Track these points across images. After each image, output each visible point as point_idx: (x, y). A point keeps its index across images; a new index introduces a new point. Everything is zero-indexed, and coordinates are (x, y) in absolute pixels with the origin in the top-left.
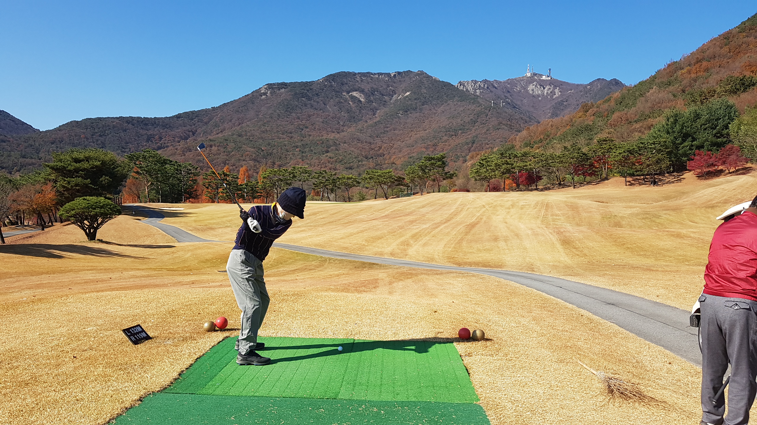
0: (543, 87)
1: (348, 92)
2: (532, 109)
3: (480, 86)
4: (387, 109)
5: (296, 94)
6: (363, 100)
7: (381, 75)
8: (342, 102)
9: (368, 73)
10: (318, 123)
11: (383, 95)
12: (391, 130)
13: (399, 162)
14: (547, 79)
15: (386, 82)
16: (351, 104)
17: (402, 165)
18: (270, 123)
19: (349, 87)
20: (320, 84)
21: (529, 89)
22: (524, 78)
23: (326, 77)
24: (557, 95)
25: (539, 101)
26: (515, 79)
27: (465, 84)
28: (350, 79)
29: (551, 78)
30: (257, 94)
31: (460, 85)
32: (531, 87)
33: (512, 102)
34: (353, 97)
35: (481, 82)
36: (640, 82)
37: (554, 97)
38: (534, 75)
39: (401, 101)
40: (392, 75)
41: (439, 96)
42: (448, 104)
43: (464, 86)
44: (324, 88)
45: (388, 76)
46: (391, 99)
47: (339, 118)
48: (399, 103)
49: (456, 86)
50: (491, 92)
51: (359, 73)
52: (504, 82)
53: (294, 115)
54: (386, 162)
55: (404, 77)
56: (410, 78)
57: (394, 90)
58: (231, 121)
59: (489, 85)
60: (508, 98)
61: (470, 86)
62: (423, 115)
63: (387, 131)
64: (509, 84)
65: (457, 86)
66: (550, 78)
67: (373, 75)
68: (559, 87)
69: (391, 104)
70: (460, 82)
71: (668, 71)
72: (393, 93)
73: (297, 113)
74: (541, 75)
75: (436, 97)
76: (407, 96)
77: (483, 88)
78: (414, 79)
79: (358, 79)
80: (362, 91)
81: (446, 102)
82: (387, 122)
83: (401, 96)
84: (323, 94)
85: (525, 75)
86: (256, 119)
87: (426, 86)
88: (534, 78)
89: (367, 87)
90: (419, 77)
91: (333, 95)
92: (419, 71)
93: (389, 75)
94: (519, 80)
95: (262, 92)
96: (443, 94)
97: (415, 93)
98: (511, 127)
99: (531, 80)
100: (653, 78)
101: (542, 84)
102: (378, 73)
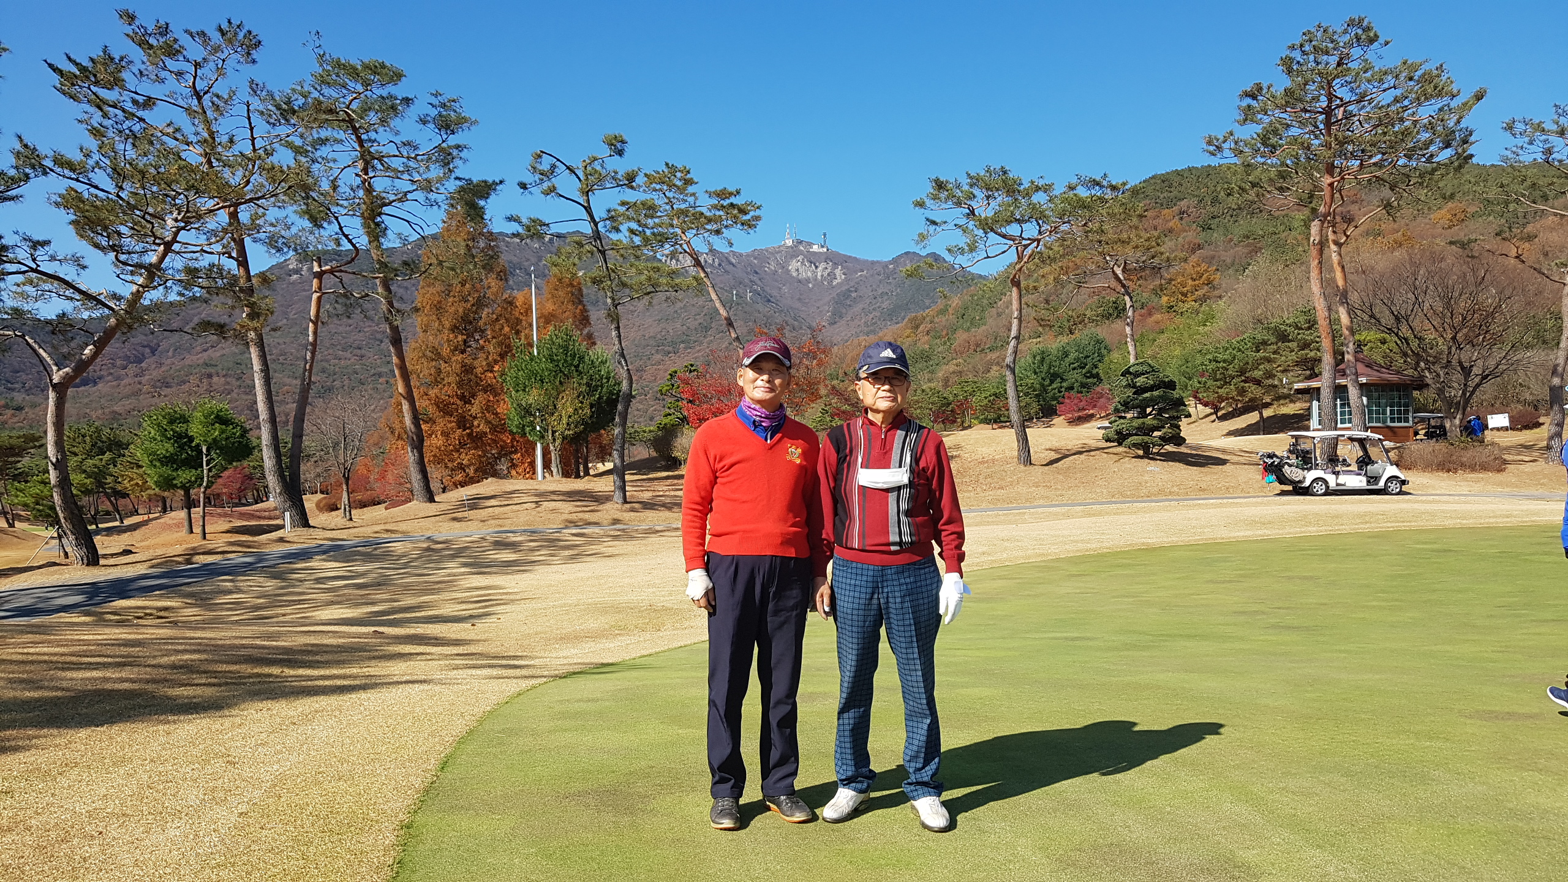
0: (815, 265)
2: (798, 305)
14: (821, 251)
21: (790, 268)
22: (782, 248)
24: (839, 280)
25: (811, 290)
26: (766, 250)
27: (680, 258)
29: (828, 250)
30: (279, 272)
32: (793, 265)
33: (764, 291)
37: (834, 283)
38: (797, 242)
43: (677, 260)
45: (539, 241)
50: (726, 271)
52: (748, 255)
59: (722, 261)
60: (757, 285)
64: (755, 259)
66: (825, 250)
68: (841, 265)
74: (810, 244)
77: (712, 266)
85: (783, 243)
86: (284, 321)
88: (798, 249)
94: (774, 252)
95: (291, 267)
99: (793, 252)
101: (813, 260)
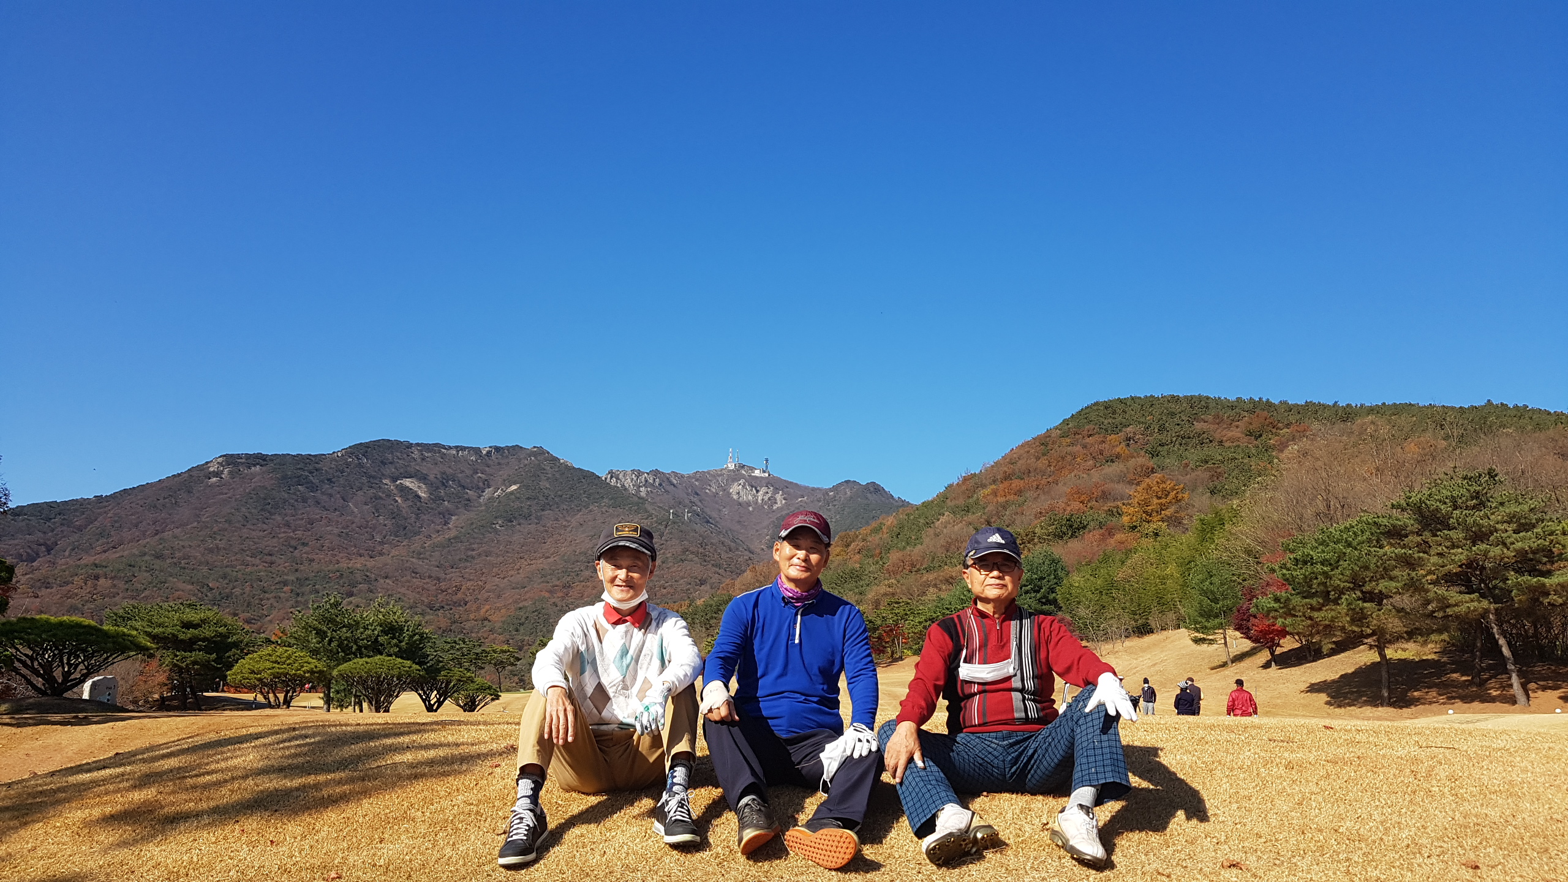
0: (756, 489)
1: (394, 480)
2: (738, 527)
3: (646, 481)
4: (472, 515)
5: (285, 477)
6: (423, 495)
7: (461, 450)
8: (381, 498)
9: (436, 445)
10: (329, 537)
11: (464, 487)
12: (480, 555)
13: (497, 618)
14: (763, 475)
15: (471, 463)
16: (399, 501)
17: (503, 622)
18: (226, 533)
19: (396, 468)
20: (337, 461)
21: (731, 491)
22: (724, 472)
23: (350, 447)
24: (779, 505)
25: (750, 512)
26: (708, 472)
27: (621, 476)
28: (399, 454)
29: (769, 475)
30: (197, 476)
31: (611, 477)
32: (735, 489)
33: (703, 512)
34: (403, 489)
35: (648, 474)
36: (923, 503)
37: (775, 508)
38: (740, 467)
39: (499, 502)
40: (484, 452)
41: (572, 496)
42: (591, 511)
43: (617, 479)
44: (346, 469)
45: (476, 453)
46: (479, 497)
47: (374, 528)
48: (495, 504)
49: (603, 479)
50: (667, 491)
51: (418, 444)
52: (689, 477)
53: (278, 518)
54: (472, 616)
55: (507, 457)
56: (520, 460)
57: (486, 480)
58: (136, 526)
59: (663, 481)
60: (696, 506)
61: (629, 480)
62: (543, 529)
63: (473, 558)
64: (697, 480)
65: (606, 479)
66: (767, 475)
67: (446, 449)
68: (782, 490)
69: (481, 505)
70: (610, 472)
71: (964, 488)
72: (484, 484)
73: (286, 515)
74: (752, 469)
75: (568, 496)
76: (512, 493)
77: (652, 485)
78: (526, 462)
79: (416, 455)
80: (422, 478)
81: (586, 507)
82: (472, 541)
83: (499, 491)
84: (342, 481)
85: (725, 466)
86: (195, 524)
87: (550, 476)
88: (739, 473)
89: (433, 473)
90: (535, 458)
91: (363, 483)
92: (535, 447)
93: (477, 451)
94: (716, 475)
95: (211, 469)
96: (582, 492)
97: (527, 487)
98: (704, 558)
99: (734, 476)
100: (943, 498)
101: (754, 484)
102: (457, 447)
